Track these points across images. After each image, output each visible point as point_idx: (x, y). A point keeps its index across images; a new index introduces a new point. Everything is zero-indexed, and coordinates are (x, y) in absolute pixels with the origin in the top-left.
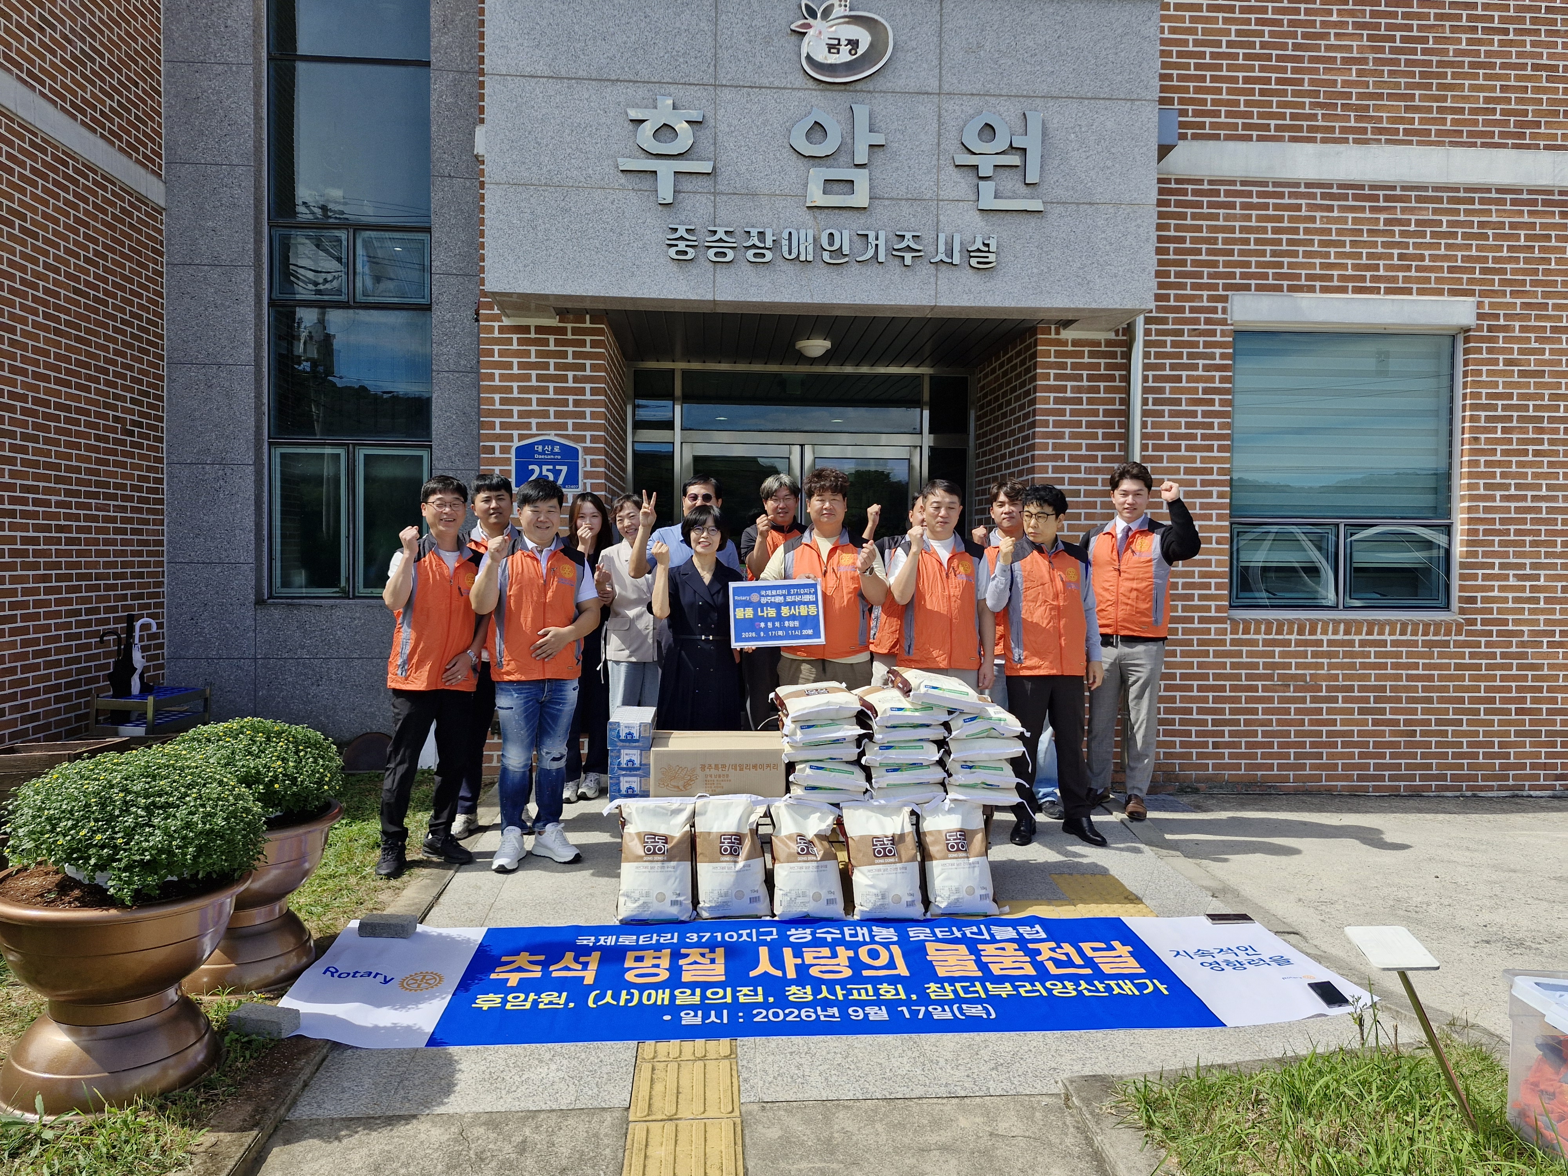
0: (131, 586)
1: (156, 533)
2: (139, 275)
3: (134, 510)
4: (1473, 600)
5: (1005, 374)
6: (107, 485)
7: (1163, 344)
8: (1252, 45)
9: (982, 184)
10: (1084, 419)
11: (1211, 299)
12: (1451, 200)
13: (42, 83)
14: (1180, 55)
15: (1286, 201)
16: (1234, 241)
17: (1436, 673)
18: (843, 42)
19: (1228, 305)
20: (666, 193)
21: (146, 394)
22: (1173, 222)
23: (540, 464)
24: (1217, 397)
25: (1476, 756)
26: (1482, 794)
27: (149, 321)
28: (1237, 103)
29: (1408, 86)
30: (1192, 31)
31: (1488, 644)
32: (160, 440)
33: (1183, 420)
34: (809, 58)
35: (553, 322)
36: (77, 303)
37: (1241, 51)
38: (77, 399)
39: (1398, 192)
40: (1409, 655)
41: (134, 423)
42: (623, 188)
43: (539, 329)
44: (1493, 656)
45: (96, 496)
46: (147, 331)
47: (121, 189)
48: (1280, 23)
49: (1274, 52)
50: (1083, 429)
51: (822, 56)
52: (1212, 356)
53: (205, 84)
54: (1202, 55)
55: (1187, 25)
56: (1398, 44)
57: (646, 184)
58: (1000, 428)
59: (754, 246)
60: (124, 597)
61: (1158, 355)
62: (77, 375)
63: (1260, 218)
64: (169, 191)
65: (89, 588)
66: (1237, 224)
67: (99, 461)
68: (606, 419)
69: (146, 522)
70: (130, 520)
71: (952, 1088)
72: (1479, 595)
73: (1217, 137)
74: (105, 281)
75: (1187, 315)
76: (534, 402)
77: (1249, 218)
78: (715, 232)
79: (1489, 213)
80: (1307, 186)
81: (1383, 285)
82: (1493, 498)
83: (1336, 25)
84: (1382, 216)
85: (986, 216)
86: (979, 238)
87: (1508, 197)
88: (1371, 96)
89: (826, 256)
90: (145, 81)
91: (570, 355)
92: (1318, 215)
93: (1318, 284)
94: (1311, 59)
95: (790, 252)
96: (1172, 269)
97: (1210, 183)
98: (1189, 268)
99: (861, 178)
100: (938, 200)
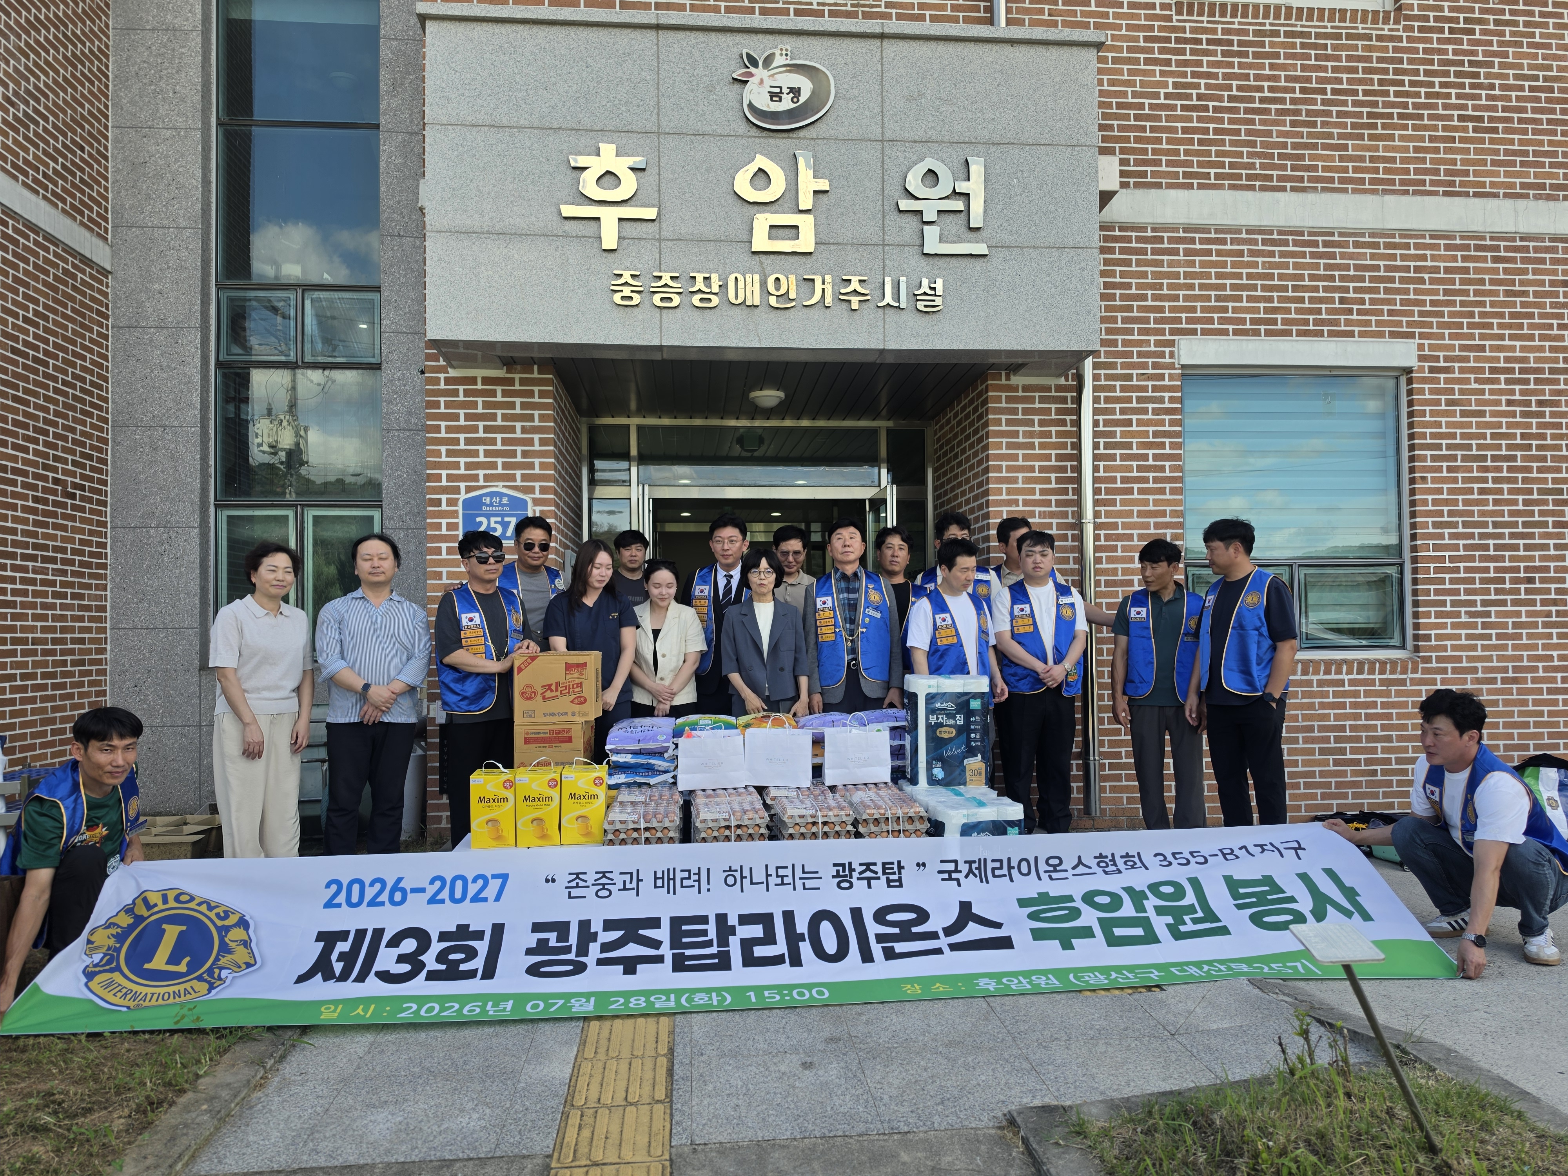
0: (71, 652)
1: (99, 598)
2: (83, 337)
3: (74, 574)
4: (1427, 638)
5: (959, 423)
6: (45, 548)
7: (1113, 389)
8: (1189, 97)
9: (926, 228)
10: (1037, 464)
11: (1158, 343)
12: (1387, 246)
14: (1120, 106)
15: (1229, 247)
16: (1179, 287)
17: (1394, 711)
18: (785, 90)
19: (1176, 350)
20: (610, 240)
21: (89, 457)
22: (1118, 269)
23: (488, 516)
24: (1167, 440)
27: (92, 384)
28: (1177, 152)
29: (1341, 136)
30: (1131, 83)
32: (104, 504)
33: (1135, 464)
34: (751, 106)
35: (500, 373)
37: (1179, 103)
38: (15, 459)
39: (1336, 238)
40: (1367, 694)
41: (75, 486)
42: (567, 235)
43: (486, 381)
45: (33, 558)
46: (91, 394)
47: (65, 251)
48: (1214, 76)
49: (1211, 104)
50: (1037, 474)
51: (764, 103)
52: (1161, 400)
53: (153, 148)
54: (1141, 106)
55: (1126, 77)
56: (1329, 96)
57: (589, 229)
58: (956, 477)
59: (700, 291)
60: (64, 663)
61: (1107, 400)
63: (1203, 264)
64: (114, 254)
65: (24, 653)
66: (1181, 270)
67: (37, 523)
68: (556, 469)
69: (88, 587)
70: (71, 585)
71: (895, 1124)
72: (1433, 632)
73: (1158, 186)
74: (46, 341)
75: (1135, 360)
76: (482, 454)
77: (1192, 264)
78: (660, 277)
79: (1424, 258)
80: (1248, 232)
81: (1325, 329)
82: (1441, 536)
83: (1269, 78)
84: (1322, 261)
85: (931, 260)
86: (925, 282)
87: (1442, 242)
88: (1306, 146)
89: (773, 301)
90: (92, 146)
91: (518, 406)
92: (1260, 260)
93: (1262, 328)
94: (1247, 111)
95: (736, 297)
96: (1119, 315)
97: (1154, 230)
98: (1136, 314)
99: (806, 223)
100: (884, 245)
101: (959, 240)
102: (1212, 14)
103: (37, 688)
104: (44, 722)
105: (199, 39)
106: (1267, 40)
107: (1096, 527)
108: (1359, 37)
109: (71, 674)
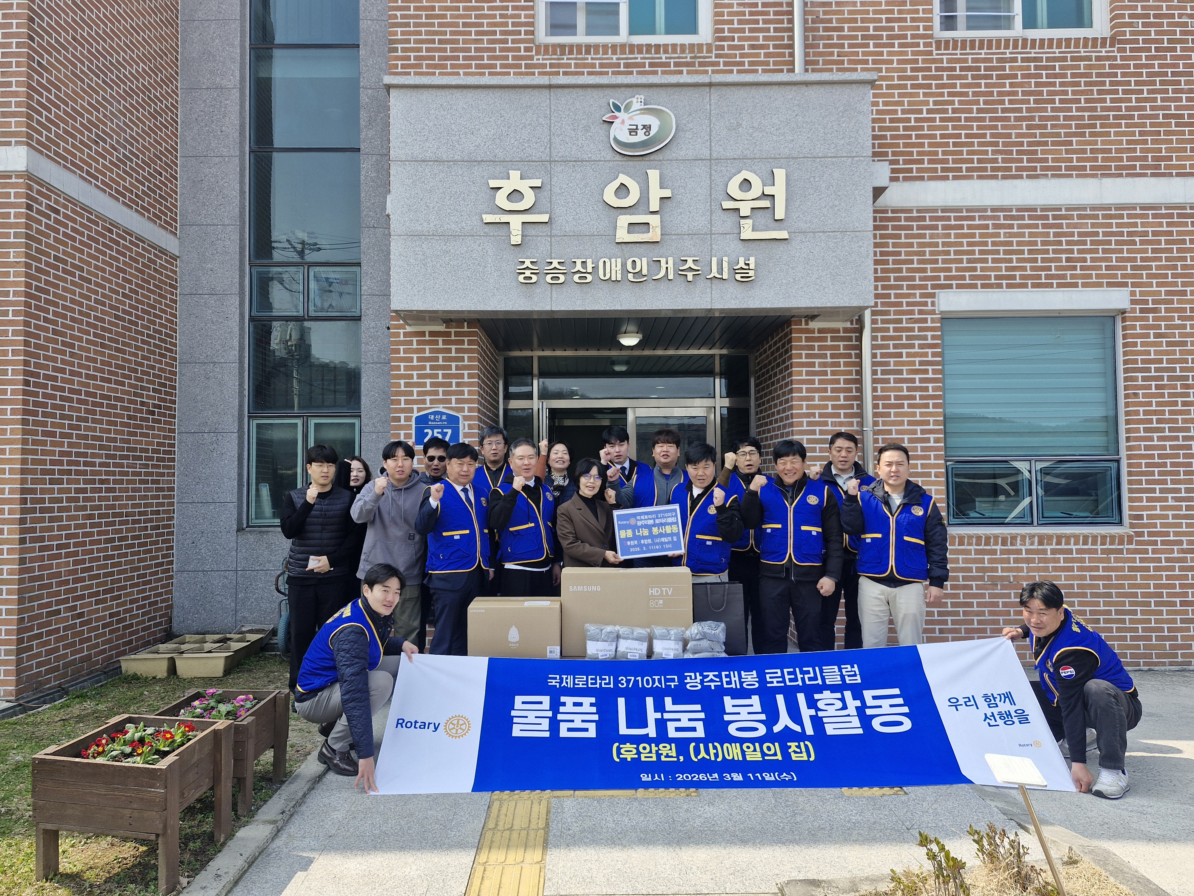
0: (151, 520)
1: (170, 482)
2: (161, 303)
3: (153, 466)
4: (1140, 517)
5: (773, 353)
6: (135, 450)
7: (887, 330)
8: (946, 111)
9: (742, 221)
10: (829, 386)
11: (922, 295)
12: (1105, 217)
13: (97, 179)
14: (892, 121)
15: (977, 222)
16: (939, 253)
17: (1113, 574)
18: (640, 127)
19: (936, 300)
20: (516, 239)
21: (164, 385)
22: (891, 241)
23: (432, 428)
24: (930, 368)
25: (1150, 638)
26: (1156, 668)
27: (167, 335)
28: (936, 153)
29: (1067, 135)
30: (901, 103)
31: (1154, 551)
32: (173, 416)
33: (905, 385)
34: (615, 139)
35: (442, 328)
36: (117, 325)
37: (938, 116)
38: (116, 391)
39: (1063, 212)
40: (1091, 560)
41: (155, 406)
42: (486, 235)
43: (432, 334)
44: (1159, 560)
45: (127, 457)
46: (165, 342)
47: (149, 245)
48: (966, 94)
49: (963, 116)
50: (829, 394)
51: (624, 137)
52: (925, 338)
53: (207, 171)
54: (909, 120)
55: (896, 99)
56: (1057, 105)
57: (502, 231)
58: (770, 393)
59: (579, 272)
60: (146, 529)
61: (883, 338)
62: (116, 374)
63: (957, 236)
64: (181, 244)
65: (121, 523)
66: (940, 241)
67: (130, 434)
68: (479, 394)
69: (163, 475)
70: (151, 474)
72: (1145, 513)
73: (922, 178)
74: (137, 309)
75: (905, 308)
76: (428, 385)
77: (949, 236)
78: (551, 263)
79: (1135, 225)
80: (993, 210)
81: (1055, 281)
82: (1151, 439)
83: (1009, 94)
84: (1052, 231)
85: (746, 243)
86: (742, 260)
87: (1150, 212)
88: (1039, 144)
89: (630, 277)
90: (167, 171)
91: (453, 351)
92: (1002, 231)
93: (1004, 282)
94: (992, 119)
95: (605, 275)
96: (892, 275)
97: (918, 211)
98: (905, 274)
99: (655, 220)
100: (711, 234)
101: (767, 229)
102: (964, 48)
103: (128, 546)
104: (133, 570)
105: (238, 94)
106: (1007, 65)
107: (875, 433)
108: (1082, 59)
109: (150, 536)
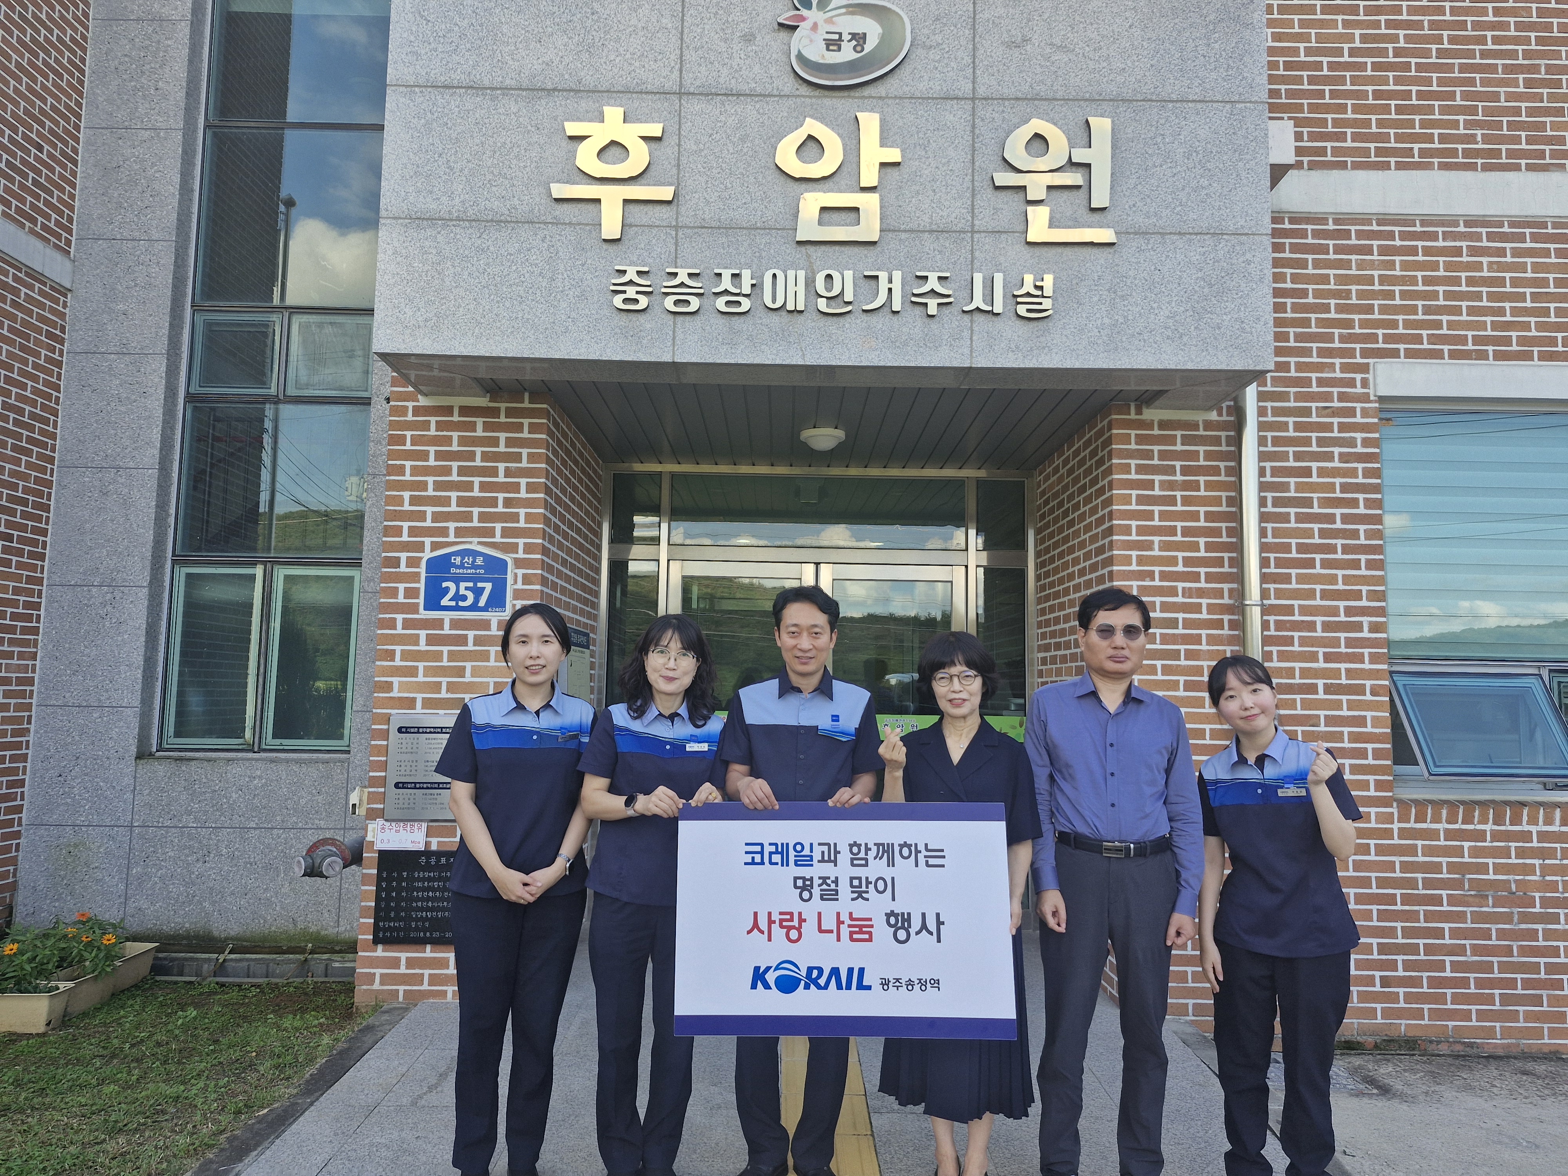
5: (1071, 472)
7: (1284, 426)
8: (1384, 52)
9: (1030, 209)
10: (1179, 525)
11: (1345, 368)
14: (1289, 66)
15: (1441, 243)
16: (1373, 295)
18: (846, 37)
19: (1370, 376)
20: (611, 226)
22: (1290, 271)
23: (457, 580)
24: (1361, 496)
27: (34, 416)
28: (1367, 123)
30: (1303, 38)
32: (42, 557)
33: (1316, 527)
34: (800, 57)
35: (482, 401)
37: (1369, 60)
42: (557, 222)
43: (465, 411)
48: (1418, 25)
49: (1413, 61)
50: (1179, 538)
51: (817, 53)
52: (1352, 443)
53: (128, 151)
54: (1318, 66)
55: (1297, 30)
57: (585, 215)
58: (1066, 540)
59: (726, 292)
61: (1276, 441)
63: (1405, 266)
64: (76, 270)
66: (1376, 273)
68: (544, 522)
73: (1343, 166)
75: (1315, 389)
76: (454, 502)
77: (1391, 265)
78: (675, 275)
80: (1467, 224)
83: (1493, 26)
85: (1037, 251)
86: (1029, 279)
88: (1547, 112)
89: (822, 304)
90: (53, 145)
91: (502, 442)
92: (1485, 260)
93: (1490, 349)
94: (1463, 68)
95: (774, 300)
96: (1291, 330)
97: (1336, 221)
98: (1314, 330)
99: (870, 203)
100: (973, 232)
101: (1076, 224)
105: (187, 30)
107: (1266, 610)
